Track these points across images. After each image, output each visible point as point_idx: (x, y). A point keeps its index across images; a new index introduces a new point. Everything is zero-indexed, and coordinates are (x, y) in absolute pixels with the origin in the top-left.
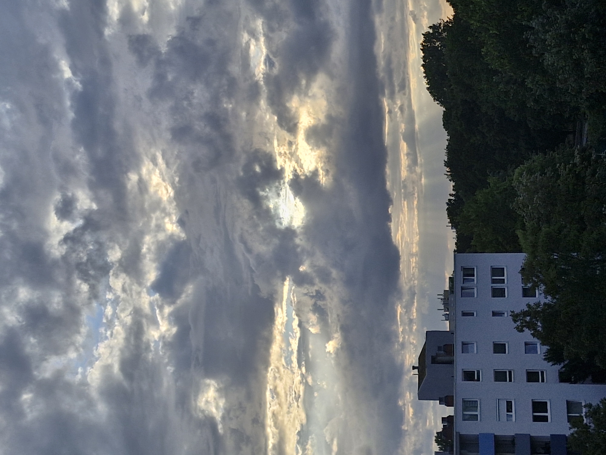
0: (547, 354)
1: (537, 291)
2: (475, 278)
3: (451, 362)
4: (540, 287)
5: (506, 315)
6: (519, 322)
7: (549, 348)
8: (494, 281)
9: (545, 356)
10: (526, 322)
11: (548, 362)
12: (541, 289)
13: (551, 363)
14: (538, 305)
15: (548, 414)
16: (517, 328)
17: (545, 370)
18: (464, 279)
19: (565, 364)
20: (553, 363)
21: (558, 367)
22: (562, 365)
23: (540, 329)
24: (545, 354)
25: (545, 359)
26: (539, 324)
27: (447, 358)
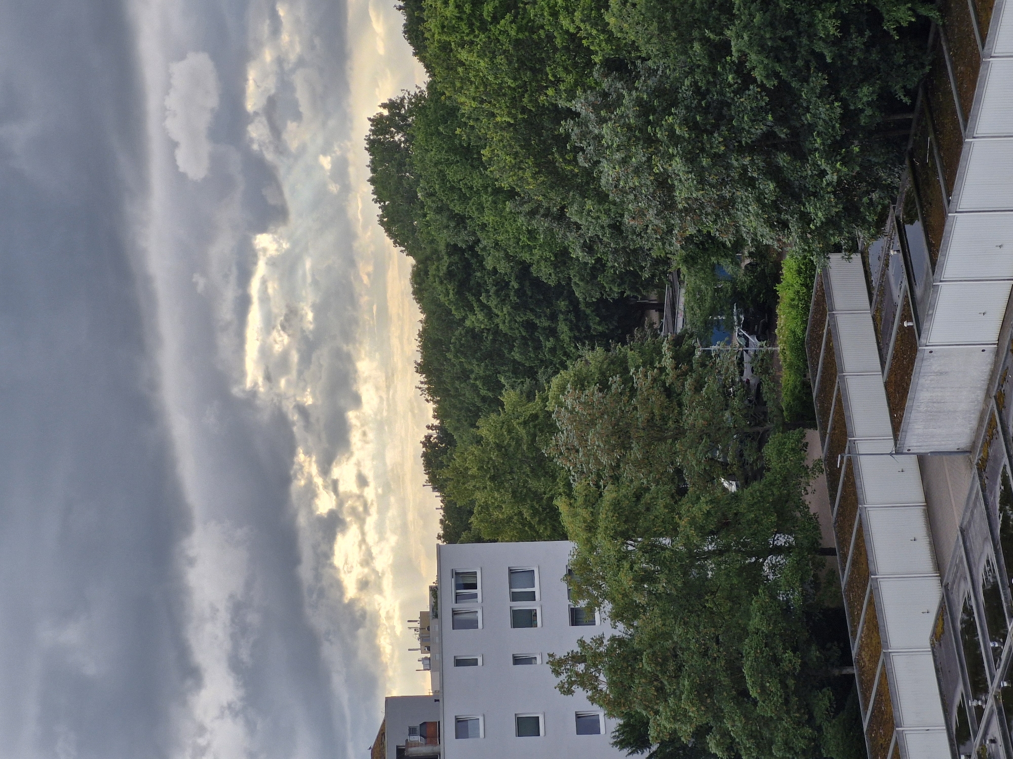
0: (617, 734)
1: (597, 615)
2: (478, 591)
3: (436, 757)
4: (602, 606)
5: (539, 661)
6: (565, 675)
7: (622, 722)
8: (515, 597)
9: (614, 737)
10: (577, 674)
11: (620, 749)
12: (605, 609)
14: (600, 641)
16: (561, 687)
18: (457, 595)
20: (630, 751)
23: (603, 687)
25: (615, 744)
26: (602, 678)
27: (426, 750)
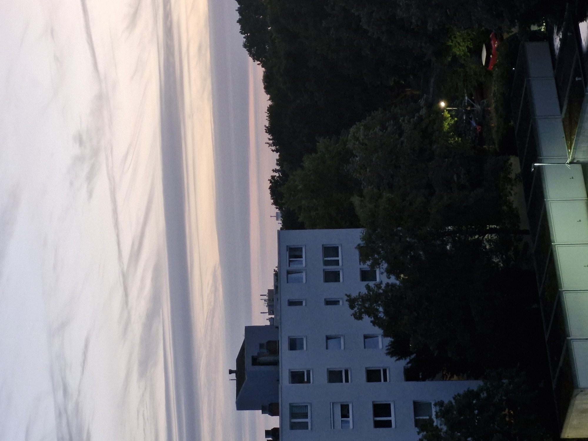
0: (389, 347)
1: (377, 270)
3: (276, 363)
4: (381, 264)
5: (341, 303)
6: (357, 308)
7: (393, 340)
8: (326, 263)
9: (387, 349)
10: (365, 307)
11: (391, 357)
12: (382, 267)
13: (394, 358)
14: (379, 286)
15: (392, 418)
16: (354, 315)
17: (387, 367)
18: (290, 261)
19: (411, 359)
20: (397, 358)
21: (403, 363)
22: (408, 360)
24: (387, 348)
25: (388, 354)
26: (381, 309)
27: (271, 358)
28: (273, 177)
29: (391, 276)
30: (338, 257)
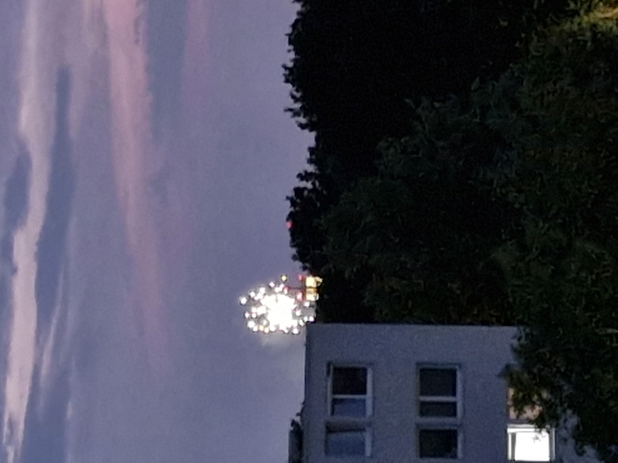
2: (369, 396)
8: (425, 409)
18: (335, 401)
28: (298, 191)
29: (586, 448)
30: (454, 394)
